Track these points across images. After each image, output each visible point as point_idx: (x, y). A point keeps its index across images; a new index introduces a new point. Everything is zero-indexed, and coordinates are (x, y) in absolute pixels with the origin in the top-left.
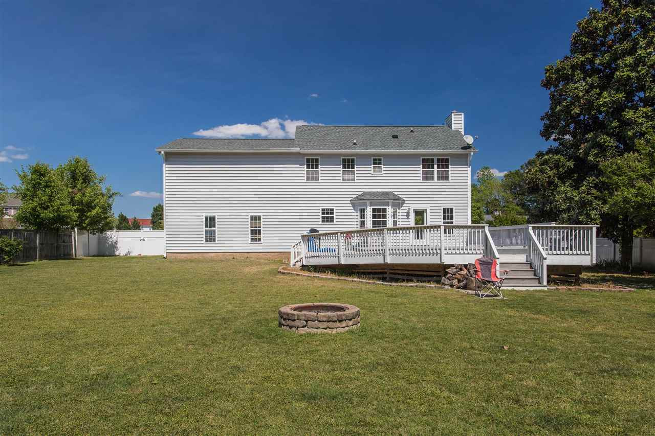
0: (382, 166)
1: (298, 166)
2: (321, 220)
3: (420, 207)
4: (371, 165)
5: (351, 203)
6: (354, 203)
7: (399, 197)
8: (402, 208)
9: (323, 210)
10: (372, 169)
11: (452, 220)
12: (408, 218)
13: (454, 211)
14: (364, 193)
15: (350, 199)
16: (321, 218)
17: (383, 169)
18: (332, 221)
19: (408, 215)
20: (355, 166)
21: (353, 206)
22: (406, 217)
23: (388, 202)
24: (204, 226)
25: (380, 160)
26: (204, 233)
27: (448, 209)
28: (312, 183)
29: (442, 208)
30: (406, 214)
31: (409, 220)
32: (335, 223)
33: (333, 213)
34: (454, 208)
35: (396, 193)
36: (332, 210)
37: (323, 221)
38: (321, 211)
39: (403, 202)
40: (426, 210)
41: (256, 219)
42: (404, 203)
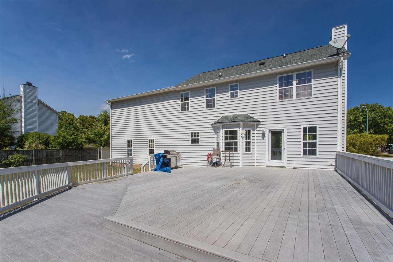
0: (239, 91)
1: (176, 100)
2: (190, 142)
3: (276, 127)
4: (228, 91)
5: (212, 127)
6: (214, 127)
7: (253, 118)
8: (258, 129)
9: (192, 133)
10: (230, 95)
11: (316, 140)
12: (263, 139)
13: (318, 129)
14: (223, 118)
15: (212, 123)
16: (190, 140)
17: (239, 94)
18: (198, 142)
19: (263, 136)
20: (216, 95)
21: (214, 129)
22: (261, 138)
23: (239, 124)
24: (127, 147)
25: (237, 85)
26: (127, 151)
27: (310, 128)
28: (185, 113)
29: (302, 127)
30: (261, 135)
31: (264, 141)
32: (200, 144)
33: (198, 136)
34: (318, 126)
35: (251, 115)
36: (198, 133)
37: (192, 143)
38: (190, 135)
39: (257, 123)
40: (283, 130)
41: (151, 141)
42: (259, 124)
